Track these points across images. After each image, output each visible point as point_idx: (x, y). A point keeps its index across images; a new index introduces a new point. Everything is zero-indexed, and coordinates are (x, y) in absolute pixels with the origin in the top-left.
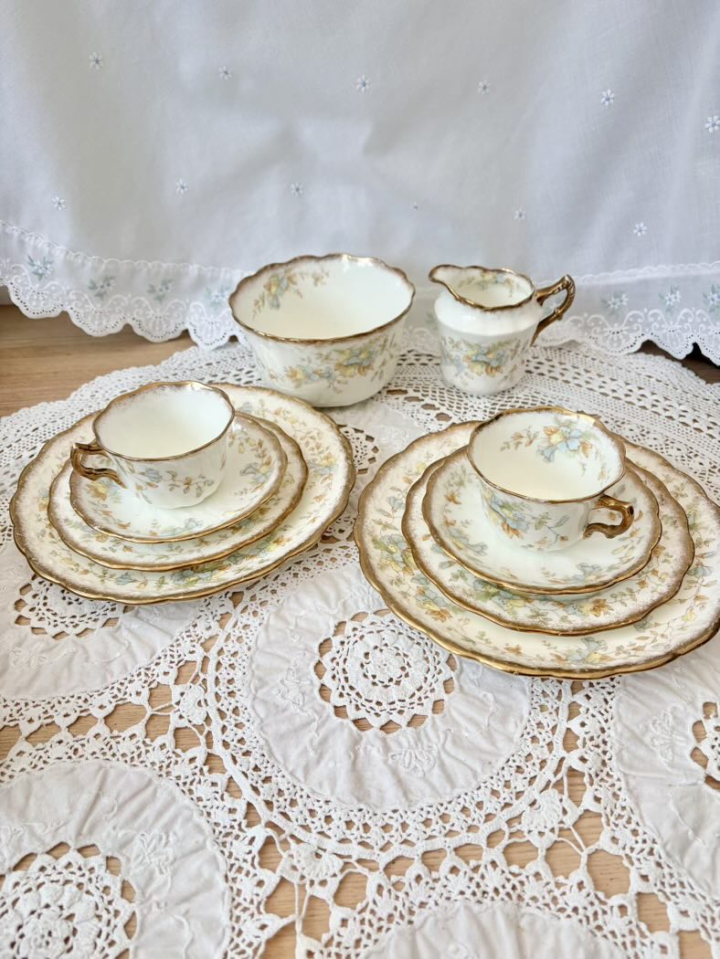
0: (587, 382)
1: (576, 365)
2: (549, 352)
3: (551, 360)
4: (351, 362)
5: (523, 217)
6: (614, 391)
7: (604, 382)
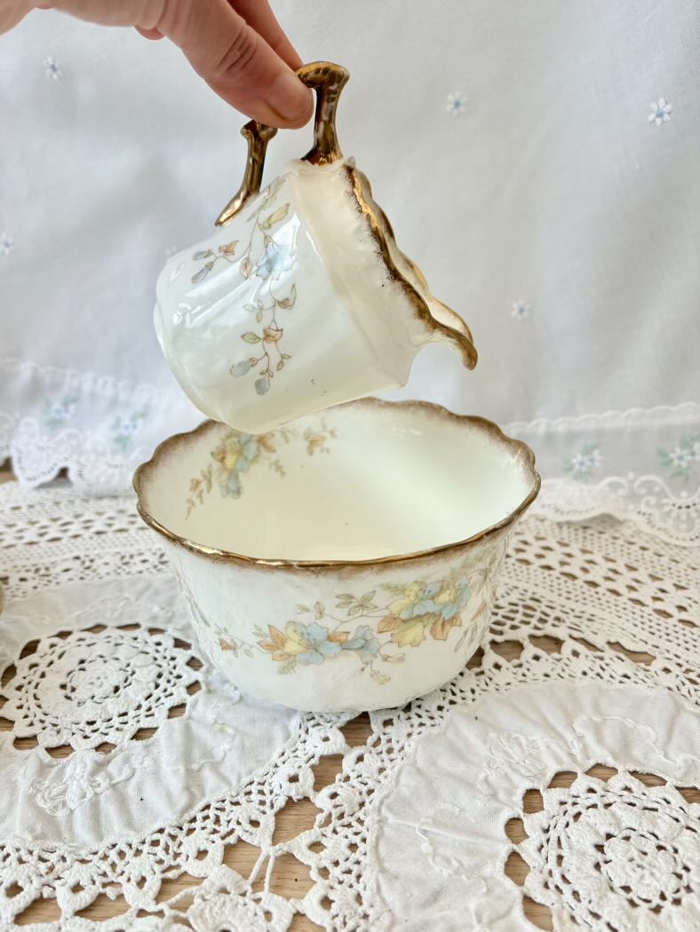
0: (631, 588)
1: (612, 556)
2: (565, 529)
3: (566, 545)
4: (417, 612)
5: (525, 314)
6: (681, 608)
7: (663, 591)
